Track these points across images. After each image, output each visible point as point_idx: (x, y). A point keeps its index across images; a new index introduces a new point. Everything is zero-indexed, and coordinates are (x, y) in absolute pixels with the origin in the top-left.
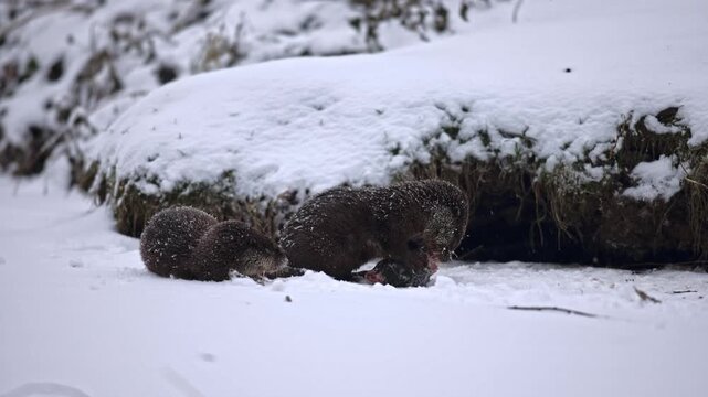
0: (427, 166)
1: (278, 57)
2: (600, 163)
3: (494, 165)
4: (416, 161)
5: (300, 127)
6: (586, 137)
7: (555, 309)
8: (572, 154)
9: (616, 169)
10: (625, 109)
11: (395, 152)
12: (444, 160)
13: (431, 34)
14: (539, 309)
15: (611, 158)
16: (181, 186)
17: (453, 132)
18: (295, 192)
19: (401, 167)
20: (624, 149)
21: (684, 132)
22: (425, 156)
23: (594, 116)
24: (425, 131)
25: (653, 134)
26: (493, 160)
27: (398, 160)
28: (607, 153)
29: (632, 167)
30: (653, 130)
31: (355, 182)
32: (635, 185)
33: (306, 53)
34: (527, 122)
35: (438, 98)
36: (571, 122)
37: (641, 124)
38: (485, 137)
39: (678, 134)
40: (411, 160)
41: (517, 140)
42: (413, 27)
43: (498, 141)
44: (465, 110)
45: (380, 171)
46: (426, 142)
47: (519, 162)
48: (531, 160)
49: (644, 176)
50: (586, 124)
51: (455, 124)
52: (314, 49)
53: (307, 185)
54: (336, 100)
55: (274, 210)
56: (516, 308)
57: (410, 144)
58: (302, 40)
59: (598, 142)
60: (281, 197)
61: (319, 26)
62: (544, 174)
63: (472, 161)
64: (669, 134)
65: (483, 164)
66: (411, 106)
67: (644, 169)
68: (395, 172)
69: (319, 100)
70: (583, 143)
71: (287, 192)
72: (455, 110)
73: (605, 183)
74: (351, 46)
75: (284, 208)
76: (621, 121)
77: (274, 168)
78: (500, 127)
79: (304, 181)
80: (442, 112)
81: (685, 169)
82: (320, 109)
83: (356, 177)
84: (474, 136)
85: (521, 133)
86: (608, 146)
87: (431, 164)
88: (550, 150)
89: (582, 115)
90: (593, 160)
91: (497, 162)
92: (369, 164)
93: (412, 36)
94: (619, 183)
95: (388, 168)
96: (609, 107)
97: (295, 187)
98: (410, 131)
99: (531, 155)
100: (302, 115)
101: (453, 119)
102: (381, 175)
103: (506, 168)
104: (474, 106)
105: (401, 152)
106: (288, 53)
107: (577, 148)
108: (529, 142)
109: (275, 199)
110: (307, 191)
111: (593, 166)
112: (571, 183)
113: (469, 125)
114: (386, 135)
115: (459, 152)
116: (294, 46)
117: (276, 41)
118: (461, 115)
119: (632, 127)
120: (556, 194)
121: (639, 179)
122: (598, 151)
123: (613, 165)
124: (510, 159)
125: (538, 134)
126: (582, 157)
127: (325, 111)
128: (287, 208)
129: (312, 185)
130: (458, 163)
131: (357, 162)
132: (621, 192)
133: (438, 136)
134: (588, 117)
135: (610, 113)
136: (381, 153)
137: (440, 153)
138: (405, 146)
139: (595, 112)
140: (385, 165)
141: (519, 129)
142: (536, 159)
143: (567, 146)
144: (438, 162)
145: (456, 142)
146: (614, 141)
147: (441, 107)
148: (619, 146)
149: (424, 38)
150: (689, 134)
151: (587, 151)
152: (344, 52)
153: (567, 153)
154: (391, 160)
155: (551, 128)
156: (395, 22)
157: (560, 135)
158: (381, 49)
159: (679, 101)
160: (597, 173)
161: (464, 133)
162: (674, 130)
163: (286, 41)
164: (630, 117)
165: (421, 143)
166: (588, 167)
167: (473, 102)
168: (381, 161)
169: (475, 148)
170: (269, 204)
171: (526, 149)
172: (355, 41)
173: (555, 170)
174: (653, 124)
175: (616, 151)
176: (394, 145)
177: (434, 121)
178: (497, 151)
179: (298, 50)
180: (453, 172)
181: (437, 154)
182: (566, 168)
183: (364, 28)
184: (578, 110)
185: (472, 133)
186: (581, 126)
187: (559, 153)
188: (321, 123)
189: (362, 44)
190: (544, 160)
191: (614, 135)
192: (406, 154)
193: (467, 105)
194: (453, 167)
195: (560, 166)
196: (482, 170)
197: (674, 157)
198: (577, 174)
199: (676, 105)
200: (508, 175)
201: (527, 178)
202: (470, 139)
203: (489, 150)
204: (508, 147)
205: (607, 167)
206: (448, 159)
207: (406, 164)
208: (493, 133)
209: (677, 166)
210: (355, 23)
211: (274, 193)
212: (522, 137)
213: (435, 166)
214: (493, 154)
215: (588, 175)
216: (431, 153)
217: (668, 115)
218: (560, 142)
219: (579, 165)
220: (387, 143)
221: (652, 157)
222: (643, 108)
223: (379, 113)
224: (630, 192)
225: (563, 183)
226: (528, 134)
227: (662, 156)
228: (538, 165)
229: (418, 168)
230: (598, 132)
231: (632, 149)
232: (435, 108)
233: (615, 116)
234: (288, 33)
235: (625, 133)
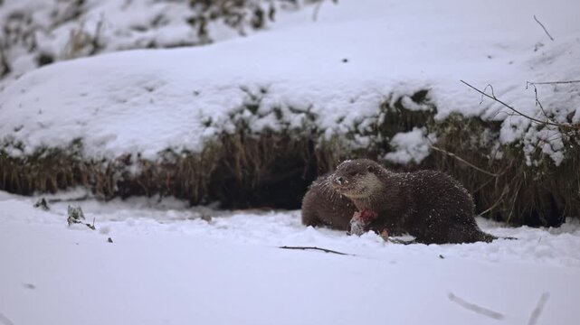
0: (233, 135)
1: (130, 48)
2: (366, 133)
3: (285, 135)
4: (224, 132)
5: (135, 104)
6: (355, 113)
7: (315, 248)
8: (345, 126)
9: (379, 138)
10: (386, 91)
11: (208, 124)
12: (246, 131)
13: (248, 29)
14: (304, 248)
15: (375, 129)
16: (40, 151)
17: (254, 109)
18: (129, 156)
19: (213, 136)
20: (386, 122)
21: (432, 110)
22: (231, 128)
23: (362, 97)
24: (232, 107)
25: (408, 111)
26: (285, 131)
27: (210, 131)
28: (372, 125)
29: (392, 136)
30: (408, 108)
31: (177, 148)
32: (394, 150)
33: (152, 45)
34: (311, 101)
35: (242, 82)
36: (345, 102)
37: (399, 103)
38: (278, 113)
39: (428, 111)
40: (220, 131)
41: (303, 115)
42: (234, 25)
43: (288, 116)
44: (263, 91)
45: (195, 140)
46: (232, 116)
47: (303, 133)
48: (314, 131)
49: (401, 144)
50: (356, 103)
51: (255, 103)
52: (159, 41)
53: (139, 150)
54: (163, 83)
55: (113, 170)
56: (285, 247)
57: (220, 119)
58: (150, 34)
59: (365, 117)
60: (119, 159)
61: (166, 23)
62: (324, 142)
63: (268, 132)
64: (420, 111)
65: (277, 134)
66: (220, 89)
67: (401, 138)
68: (207, 140)
69: (150, 84)
70: (354, 118)
71: (123, 155)
72: (255, 92)
73: (370, 149)
74: (187, 39)
75: (120, 168)
76: (383, 100)
77: (113, 137)
78: (292, 104)
79: (137, 147)
80: (245, 94)
81: (433, 138)
82: (151, 90)
83: (177, 144)
84: (270, 112)
85: (305, 108)
86: (374, 120)
87: (236, 134)
88: (328, 123)
89: (353, 96)
90: (361, 131)
91: (288, 132)
92: (187, 133)
93: (234, 32)
94: (381, 149)
95: (202, 137)
96: (375, 90)
97: (129, 152)
98: (219, 107)
99: (314, 127)
100: (137, 95)
101: (254, 98)
102: (197, 142)
103: (295, 137)
104: (271, 89)
105: (212, 124)
106: (137, 46)
107: (348, 122)
108: (312, 117)
109: (113, 160)
110: (139, 155)
111: (361, 136)
112: (344, 149)
113: (266, 103)
114: (201, 111)
115: (258, 125)
116: (143, 39)
117: (128, 35)
118: (260, 96)
119: (392, 104)
120: (332, 157)
121: (397, 146)
122: (365, 124)
123: (377, 135)
124: (297, 130)
125: (320, 110)
126: (353, 129)
127: (153, 93)
128: (123, 168)
129: (143, 150)
130: (257, 133)
131: (178, 132)
132: (383, 156)
133: (242, 112)
134: (357, 98)
135: (373, 95)
136: (196, 126)
137: (243, 126)
138: (215, 120)
139: (364, 93)
140: (200, 134)
141: (304, 106)
142: (318, 130)
143: (341, 120)
144: (241, 132)
145: (256, 117)
146: (378, 117)
147: (245, 89)
148: (381, 120)
149: (242, 34)
150: (435, 111)
151: (356, 124)
152: (182, 44)
153: (341, 125)
154: (204, 131)
155: (330, 106)
156: (220, 21)
157: (335, 110)
158: (210, 42)
159: (428, 85)
160: (364, 141)
161: (262, 109)
162: (425, 107)
163: (137, 35)
164: (391, 98)
165: (228, 117)
166: (357, 136)
167: (269, 85)
168: (196, 132)
169: (270, 121)
170: (109, 165)
171: (310, 122)
172: (190, 35)
173: (331, 139)
174: (409, 104)
175: (379, 124)
176: (206, 119)
177: (238, 100)
178: (288, 124)
179: (145, 43)
180: (254, 140)
181: (240, 125)
182: (340, 137)
183: (198, 25)
184: (350, 92)
185: (268, 109)
186: (352, 105)
187: (335, 125)
188: (152, 102)
189: (196, 39)
190: (323, 131)
191: (378, 111)
192: (216, 126)
193: (265, 88)
194: (254, 136)
195: (336, 136)
196: (277, 139)
197: (424, 129)
198: (349, 142)
199: (426, 88)
200: (296, 143)
201: (311, 144)
202: (267, 114)
203: (282, 123)
204: (296, 121)
205: (372, 137)
206: (250, 131)
207: (216, 134)
208: (285, 110)
209: (426, 136)
210: (191, 21)
211: (113, 156)
212: (307, 113)
213: (239, 136)
214: (284, 126)
215: (358, 143)
216: (236, 125)
217: (420, 96)
218: (336, 116)
219: (350, 135)
220: (202, 117)
221: (408, 129)
222: (401, 90)
223: (197, 93)
224: (390, 156)
225: (338, 148)
226: (313, 110)
227: (415, 129)
228: (319, 134)
229: (225, 136)
230: (365, 109)
231: (392, 123)
232: (240, 91)
233: (379, 97)
234: (141, 29)
235: (386, 110)
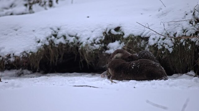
0: (48, 46)
1: (4, 16)
2: (98, 43)
3: (67, 45)
4: (45, 45)
5: (11, 36)
6: (94, 36)
7: (87, 86)
8: (90, 41)
9: (103, 45)
10: (105, 27)
11: (39, 42)
12: (53, 44)
13: (48, 7)
14: (82, 86)
15: (102, 42)
17: (55, 36)
18: (10, 55)
19: (41, 46)
20: (105, 39)
21: (122, 34)
22: (47, 43)
23: (96, 30)
24: (47, 36)
25: (113, 35)
26: (67, 43)
27: (40, 44)
28: (100, 40)
29: (107, 44)
30: (113, 33)
31: (27, 51)
32: (108, 49)
33: (12, 14)
34: (77, 32)
35: (51, 26)
36: (90, 32)
37: (110, 32)
38: (65, 37)
39: (121, 35)
40: (43, 44)
41: (74, 37)
42: (43, 6)
43: (68, 38)
44: (59, 29)
45: (34, 48)
46: (48, 39)
47: (75, 44)
48: (78, 43)
49: (111, 47)
51: (56, 34)
52: (14, 13)
53: (13, 52)
54: (21, 28)
55: (4, 60)
56: (75, 86)
57: (43, 40)
58: (10, 10)
59: (97, 37)
60: (6, 56)
61: (15, 6)
62: (82, 47)
63: (61, 44)
64: (118, 35)
65: (64, 45)
66: (43, 29)
67: (111, 45)
68: (39, 48)
69: (16, 28)
70: (93, 38)
71: (8, 55)
72: (56, 29)
73: (100, 49)
74: (24, 12)
75: (6, 59)
76: (104, 31)
77: (4, 48)
78: (69, 34)
79: (12, 51)
80: (52, 30)
81: (123, 44)
82: (16, 30)
83: (28, 50)
84: (62, 37)
85: (75, 35)
86: (101, 38)
87: (49, 45)
88: (84, 40)
89: (92, 30)
90: (96, 42)
91: (69, 44)
92: (31, 46)
93: (43, 8)
94: (104, 49)
95: (37, 47)
96: (100, 27)
97: (9, 53)
98: (43, 36)
99: (78, 42)
100: (11, 32)
101: (55, 32)
102: (35, 49)
103: (71, 46)
104: (61, 28)
105: (40, 42)
106: (6, 14)
107: (91, 39)
108: (77, 38)
109: (4, 57)
110: (13, 54)
111: (96, 44)
112: (90, 49)
113: (60, 34)
114: (36, 37)
115: (57, 42)
116: (8, 12)
117: (3, 11)
118: (57, 31)
119: (107, 33)
120: (86, 53)
121: (109, 48)
122: (97, 40)
123: (102, 44)
124: (72, 43)
125: (80, 36)
126: (93, 42)
127: (18, 31)
128: (8, 59)
129: (15, 52)
130: (57, 45)
131: (27, 45)
132: (104, 52)
133: (51, 37)
134: (94, 30)
135: (101, 29)
136: (35, 43)
137: (52, 42)
138: (41, 40)
140: (36, 46)
141: (74, 34)
142: (80, 43)
143: (88, 39)
144: (51, 44)
145: (56, 39)
146: (102, 37)
147: (51, 29)
148: (103, 38)
149: (46, 9)
150: (124, 34)
151: (94, 40)
152: (23, 14)
153: (89, 41)
154: (37, 44)
155: (84, 34)
156: (37, 5)
157: (86, 35)
158: (33, 12)
159: (120, 25)
160: (97, 46)
161: (58, 36)
162: (119, 33)
163: (5, 11)
164: (107, 30)
165: (46, 39)
166: (95, 45)
167: (61, 27)
168: (35, 45)
169: (62, 40)
170: (2, 58)
171: (76, 40)
172: (26, 10)
173: (85, 46)
174: (113, 32)
175: (103, 40)
176: (38, 40)
177: (50, 33)
178: (68, 41)
179: (9, 13)
180: (56, 47)
181: (51, 42)
182: (88, 45)
183: (28, 6)
184: (91, 28)
185: (61, 36)
186: (92, 33)
187: (86, 41)
188: (17, 34)
189: (28, 11)
190: (82, 43)
191: (102, 35)
192: (42, 42)
193: (59, 28)
194: (56, 46)
195: (87, 45)
196: (64, 47)
197: (120, 41)
198: (92, 47)
199: (119, 26)
200: (72, 48)
201: (77, 48)
202: (60, 38)
203: (66, 41)
204: (71, 40)
205: (100, 44)
206: (54, 44)
207: (42, 45)
208: (67, 36)
209: (120, 44)
210: (26, 5)
211: (4, 55)
212: (75, 36)
213: (50, 46)
214: (67, 42)
215: (95, 47)
216: (49, 42)
217: (117, 29)
218: (87, 37)
219: (92, 44)
220: (36, 39)
221: (113, 41)
222: (110, 27)
223: (34, 31)
224: (107, 52)
225: (88, 49)
226: (77, 36)
227: (116, 41)
228: (80, 45)
229: (45, 46)
230: (97, 34)
231: (107, 39)
232: (50, 29)
233: (102, 30)
234: (6, 8)
235: (105, 35)
